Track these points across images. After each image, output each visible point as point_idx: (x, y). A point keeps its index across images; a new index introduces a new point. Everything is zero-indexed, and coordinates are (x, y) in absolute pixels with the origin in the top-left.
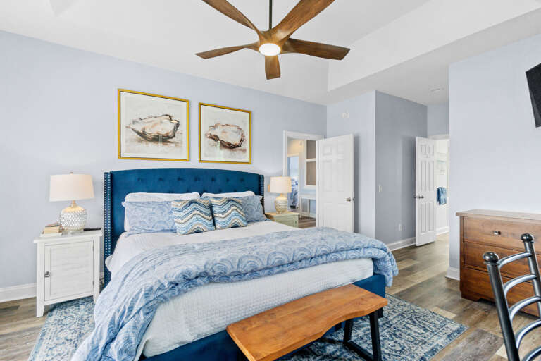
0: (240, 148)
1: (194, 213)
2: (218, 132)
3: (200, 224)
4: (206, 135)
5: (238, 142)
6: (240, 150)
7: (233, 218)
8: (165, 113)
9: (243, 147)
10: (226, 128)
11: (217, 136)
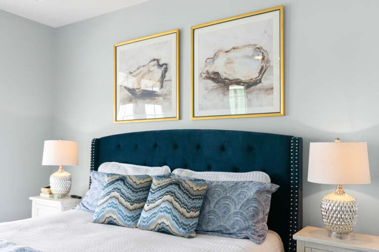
0: (259, 85)
1: (113, 194)
2: (219, 66)
3: (114, 213)
4: (201, 75)
5: (255, 75)
6: (260, 89)
7: (160, 214)
8: (152, 58)
9: (265, 83)
10: (232, 54)
11: (217, 74)
